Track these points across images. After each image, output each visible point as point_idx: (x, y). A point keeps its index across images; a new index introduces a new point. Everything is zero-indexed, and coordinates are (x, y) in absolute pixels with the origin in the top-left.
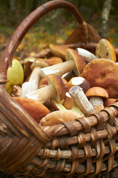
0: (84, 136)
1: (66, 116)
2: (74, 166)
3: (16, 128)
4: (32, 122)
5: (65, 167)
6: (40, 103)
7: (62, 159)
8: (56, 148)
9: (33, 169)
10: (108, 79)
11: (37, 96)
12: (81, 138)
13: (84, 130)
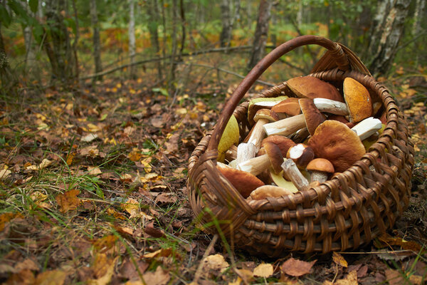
0: (288, 212)
1: (275, 192)
2: (280, 239)
3: (224, 199)
4: (239, 196)
5: (271, 239)
6: (253, 175)
7: (266, 232)
8: (261, 221)
9: (241, 237)
10: (338, 149)
11: (251, 167)
12: (284, 214)
13: (290, 206)
